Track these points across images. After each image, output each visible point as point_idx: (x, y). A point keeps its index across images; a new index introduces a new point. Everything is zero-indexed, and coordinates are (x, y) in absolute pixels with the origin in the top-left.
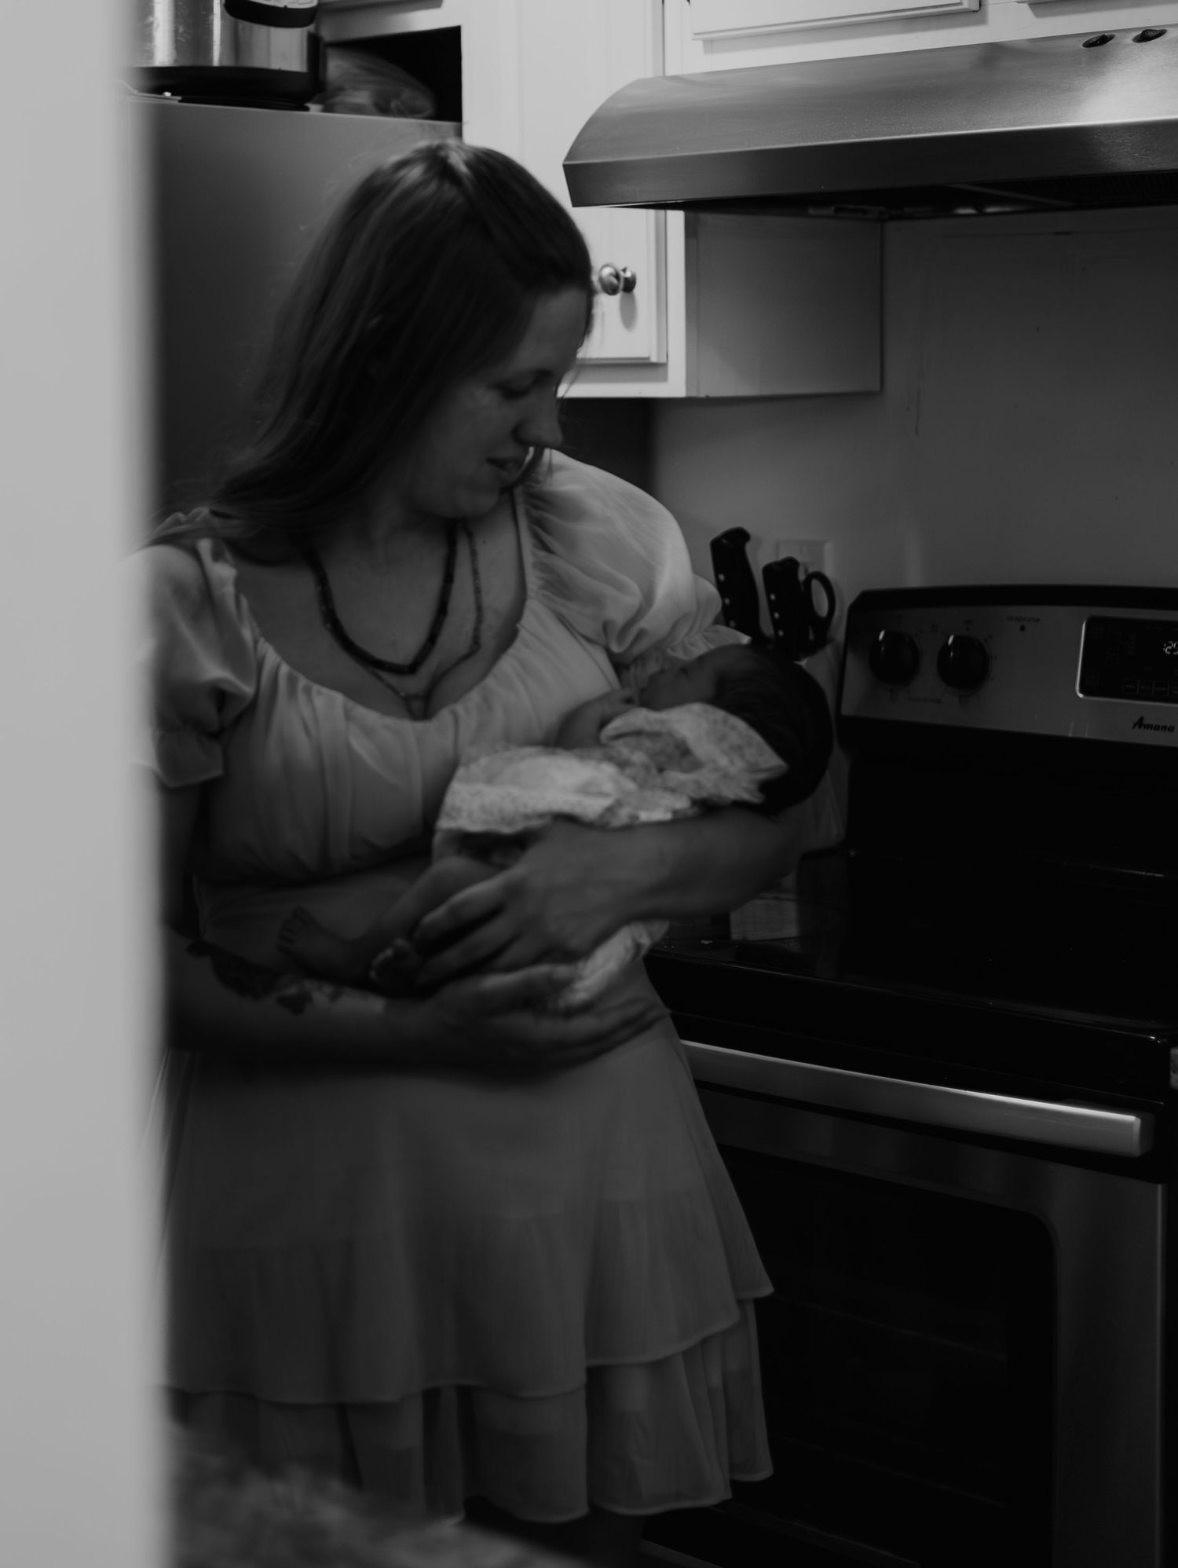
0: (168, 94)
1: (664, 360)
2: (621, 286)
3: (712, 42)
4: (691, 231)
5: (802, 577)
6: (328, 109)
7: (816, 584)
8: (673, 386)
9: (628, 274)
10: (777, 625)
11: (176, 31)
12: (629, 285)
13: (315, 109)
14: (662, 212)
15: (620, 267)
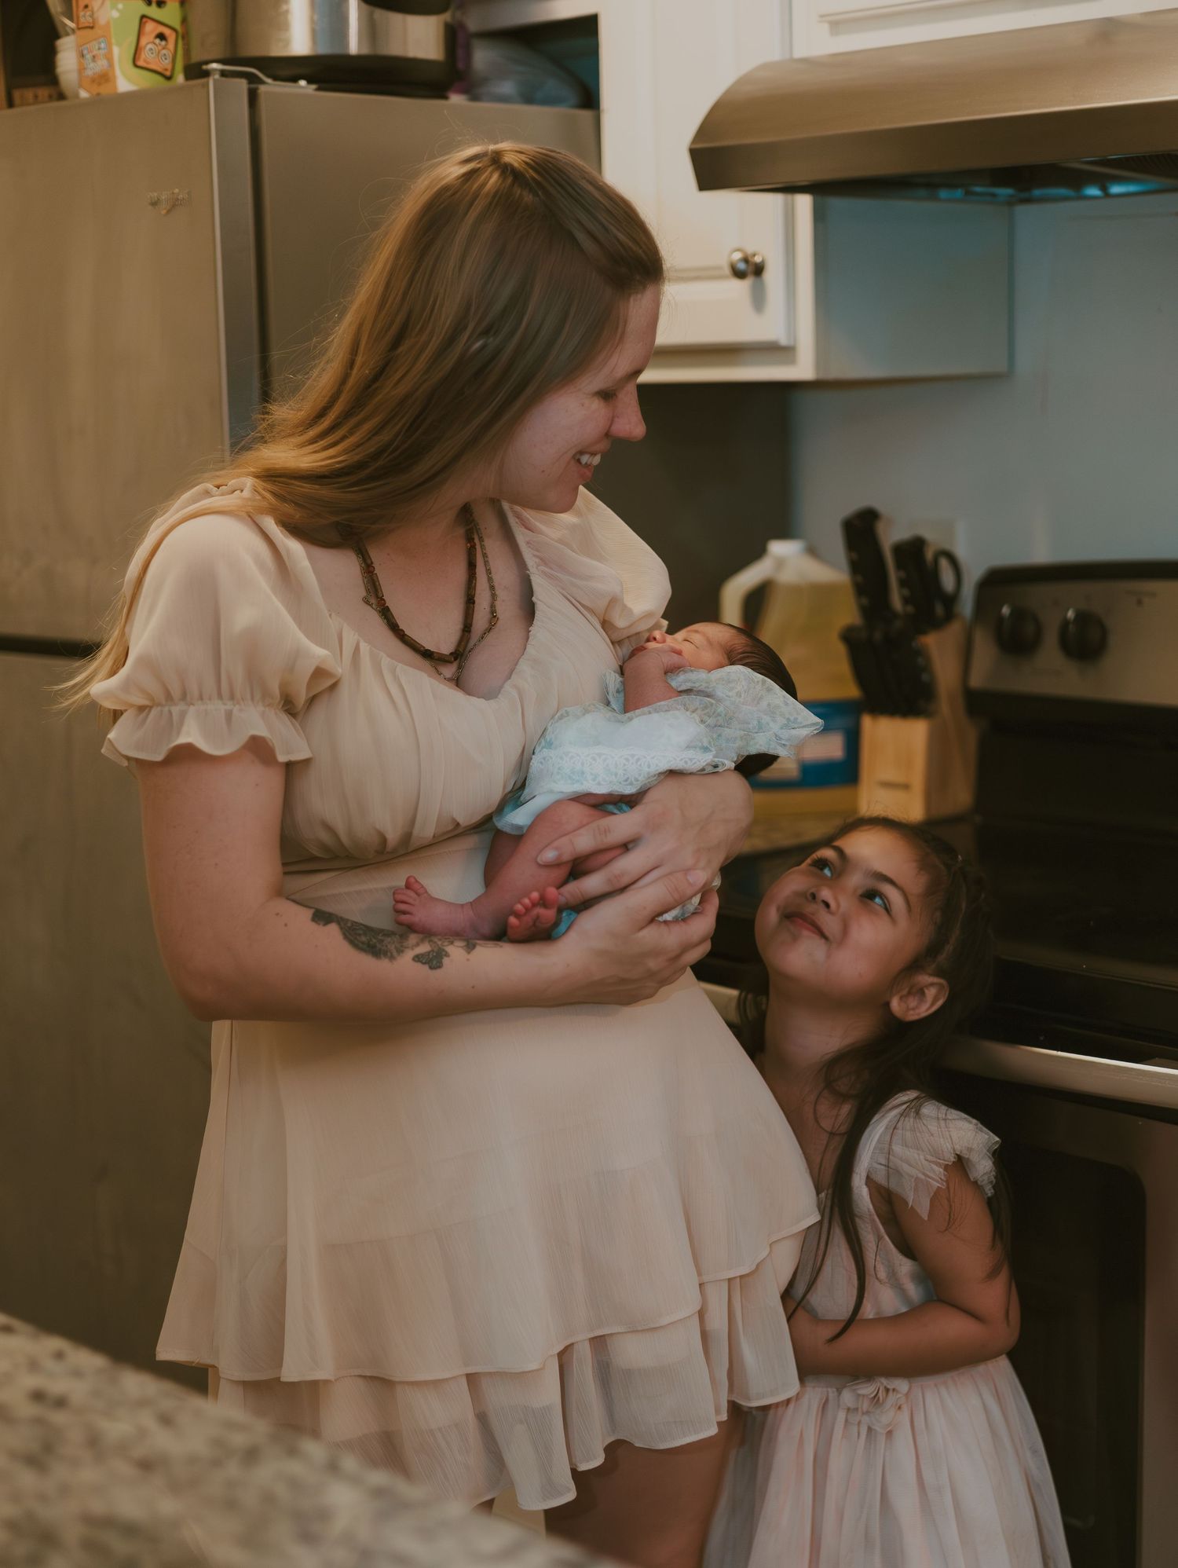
0: (303, 83)
1: (792, 343)
2: (751, 269)
3: (837, 24)
4: (819, 216)
5: (929, 555)
6: (475, 98)
7: (944, 563)
8: (802, 370)
9: (758, 259)
10: (906, 601)
11: (312, 21)
12: (758, 270)
13: (456, 99)
14: (789, 196)
15: (750, 250)
